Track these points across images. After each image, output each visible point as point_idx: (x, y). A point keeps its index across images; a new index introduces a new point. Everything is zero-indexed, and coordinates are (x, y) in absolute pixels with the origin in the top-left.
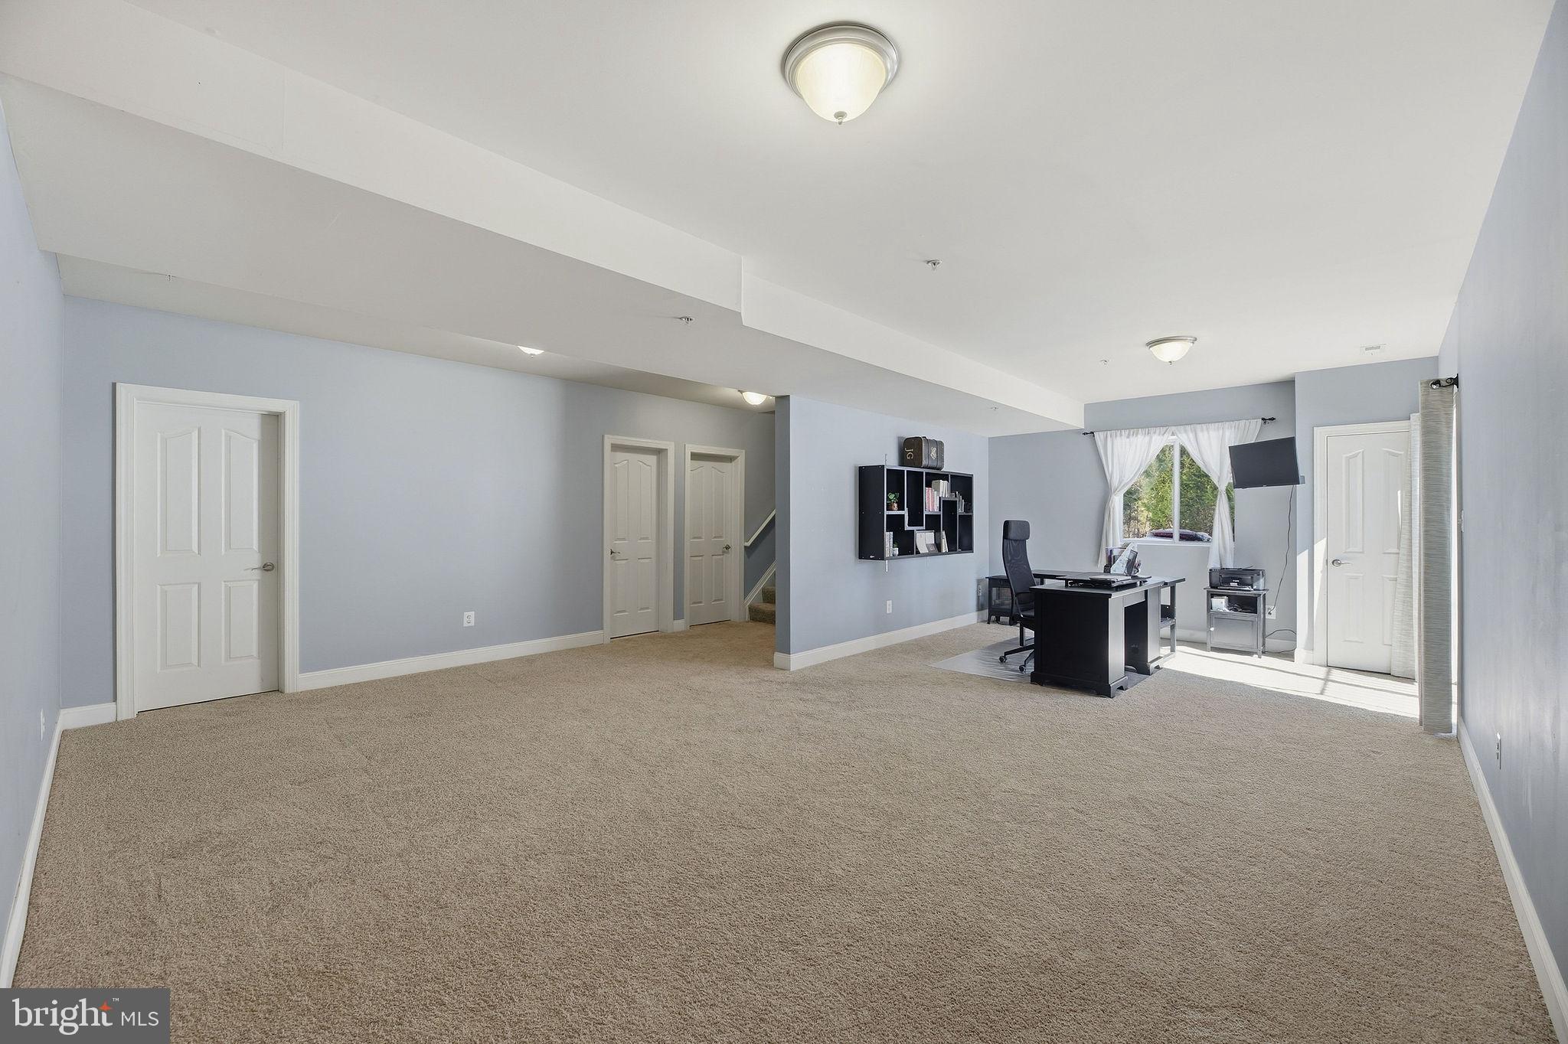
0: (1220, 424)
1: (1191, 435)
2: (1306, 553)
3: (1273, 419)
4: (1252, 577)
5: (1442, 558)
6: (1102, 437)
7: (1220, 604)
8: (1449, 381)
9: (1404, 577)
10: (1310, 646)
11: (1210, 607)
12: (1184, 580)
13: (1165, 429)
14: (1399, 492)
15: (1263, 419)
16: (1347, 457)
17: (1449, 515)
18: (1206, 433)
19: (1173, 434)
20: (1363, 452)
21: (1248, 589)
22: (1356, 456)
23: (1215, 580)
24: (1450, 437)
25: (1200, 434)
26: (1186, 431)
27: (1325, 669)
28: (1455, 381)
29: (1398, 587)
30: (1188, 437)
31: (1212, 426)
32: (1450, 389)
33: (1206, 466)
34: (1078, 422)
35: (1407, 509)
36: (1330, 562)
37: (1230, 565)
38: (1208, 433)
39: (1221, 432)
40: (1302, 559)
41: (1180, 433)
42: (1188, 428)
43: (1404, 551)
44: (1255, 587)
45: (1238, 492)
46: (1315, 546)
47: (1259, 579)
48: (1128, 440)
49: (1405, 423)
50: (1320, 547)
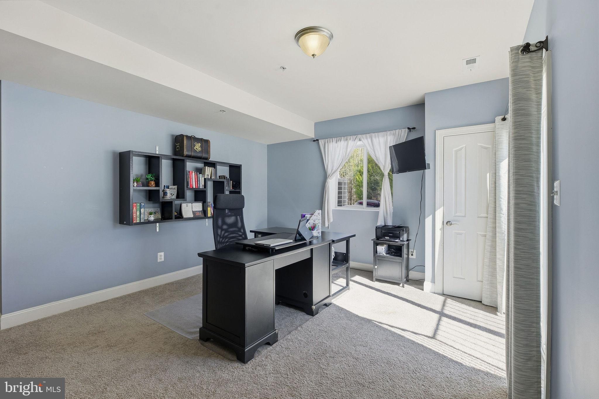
0: (385, 132)
1: (370, 140)
2: (431, 217)
3: (414, 128)
4: (400, 232)
5: (531, 233)
6: (323, 143)
7: (382, 249)
8: (538, 45)
9: (491, 234)
10: (433, 281)
11: (375, 251)
12: (354, 236)
13: (355, 136)
14: (488, 174)
15: (409, 128)
16: (455, 150)
17: (539, 187)
18: (377, 139)
19: (360, 140)
20: (466, 146)
21: (397, 241)
22: (461, 149)
23: (379, 234)
24: (539, 104)
25: (374, 139)
26: (367, 138)
27: (442, 298)
28: (544, 45)
29: (487, 241)
30: (368, 142)
31: (381, 134)
32: (539, 54)
33: (377, 159)
34: (311, 135)
35: (493, 185)
36: (445, 223)
37: (390, 223)
38: (379, 139)
39: (385, 137)
40: (428, 221)
41: (363, 139)
42: (368, 135)
43: (491, 216)
44: (401, 239)
45: (395, 176)
46: (436, 212)
47: (403, 234)
48: (336, 144)
49: (492, 125)
50: (439, 214)
